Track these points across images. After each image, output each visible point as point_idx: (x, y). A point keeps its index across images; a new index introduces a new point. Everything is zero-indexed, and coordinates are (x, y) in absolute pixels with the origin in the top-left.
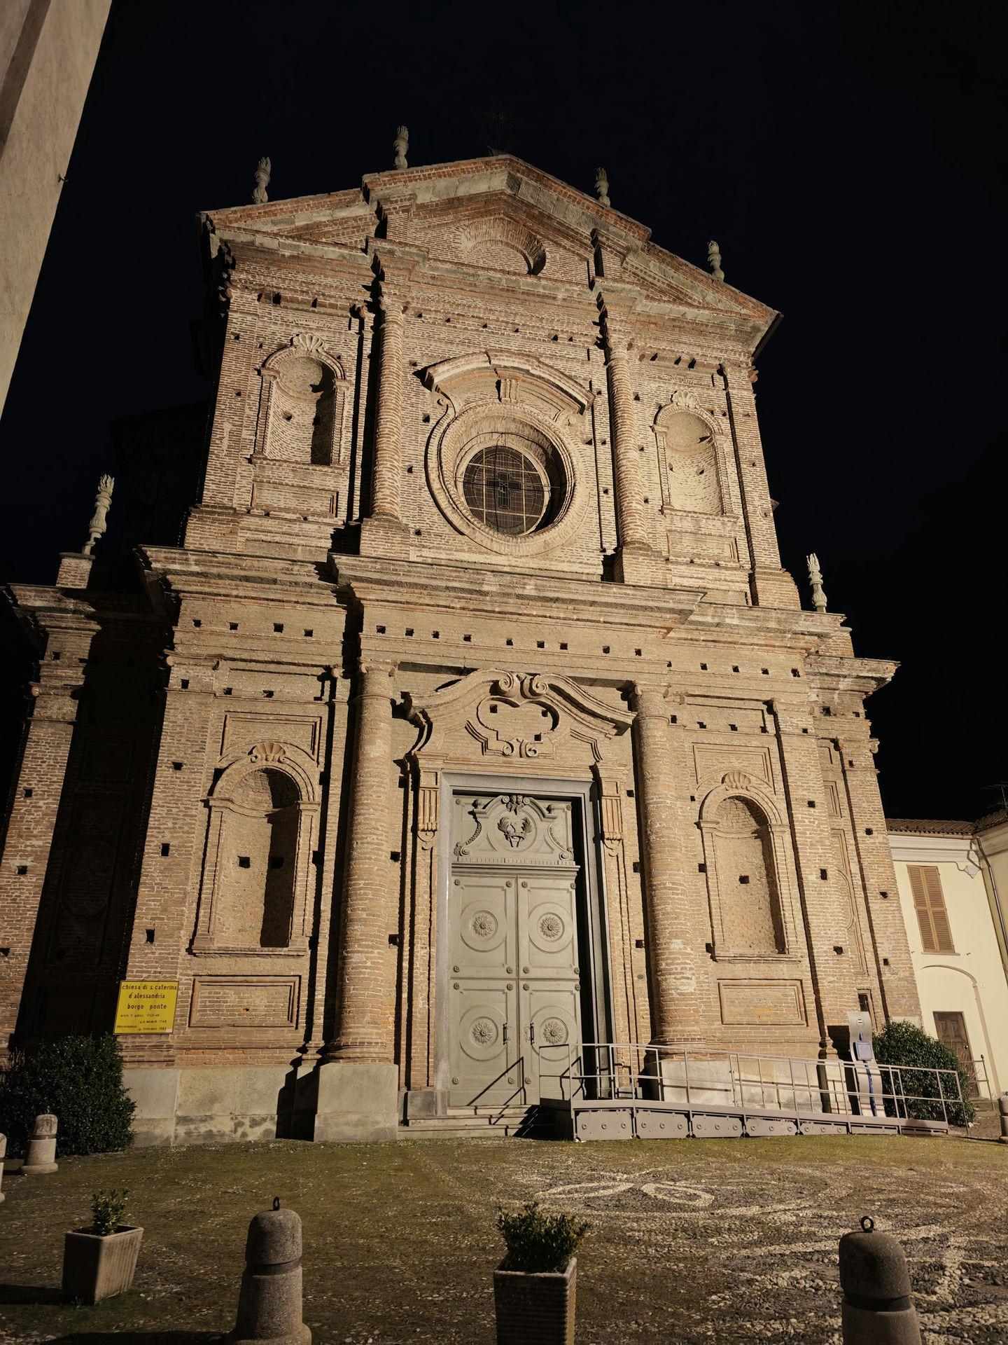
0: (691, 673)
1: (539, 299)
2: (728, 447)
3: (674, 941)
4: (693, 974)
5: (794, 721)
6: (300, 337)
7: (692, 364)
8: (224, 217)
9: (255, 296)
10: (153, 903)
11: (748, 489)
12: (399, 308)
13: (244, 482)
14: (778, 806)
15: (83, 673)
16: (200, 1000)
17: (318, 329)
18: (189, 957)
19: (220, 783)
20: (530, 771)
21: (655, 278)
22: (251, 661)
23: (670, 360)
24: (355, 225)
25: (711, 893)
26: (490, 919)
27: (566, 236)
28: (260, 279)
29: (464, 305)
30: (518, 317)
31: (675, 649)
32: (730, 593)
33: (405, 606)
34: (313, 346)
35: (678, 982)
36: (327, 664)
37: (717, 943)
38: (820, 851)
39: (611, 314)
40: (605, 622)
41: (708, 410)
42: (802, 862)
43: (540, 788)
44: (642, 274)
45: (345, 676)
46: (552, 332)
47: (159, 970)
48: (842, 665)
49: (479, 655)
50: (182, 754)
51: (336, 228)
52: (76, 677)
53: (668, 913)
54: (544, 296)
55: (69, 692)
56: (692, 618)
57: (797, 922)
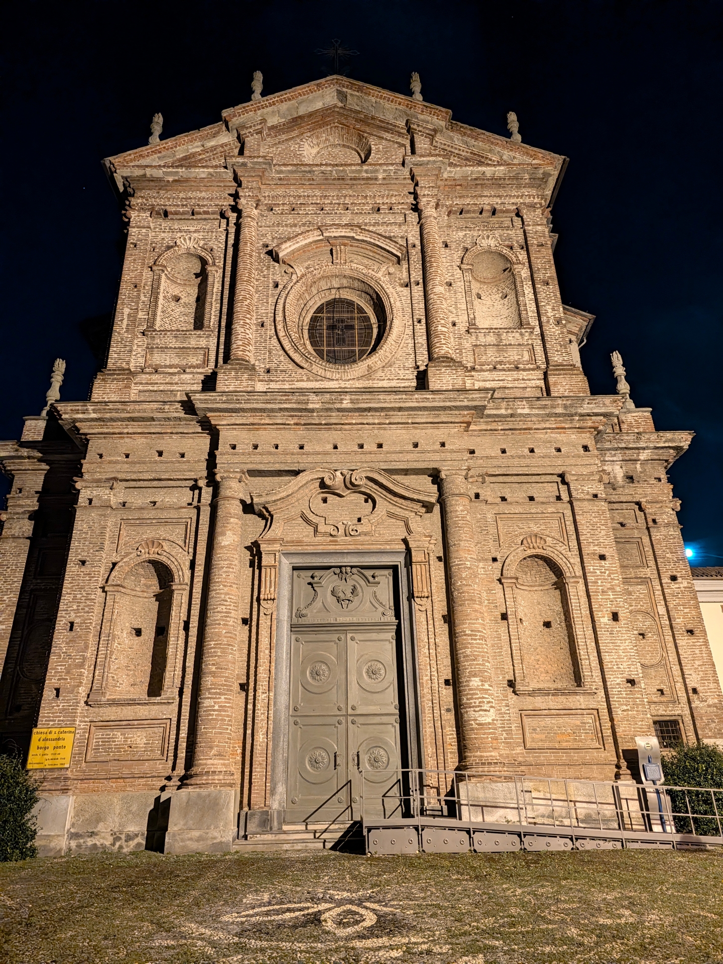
0: (492, 458)
1: (364, 182)
2: (525, 273)
3: (473, 679)
4: (492, 707)
5: (586, 488)
6: (182, 239)
7: (494, 212)
8: (121, 160)
9: (148, 214)
10: (59, 667)
11: (543, 304)
12: (252, 205)
13: (139, 349)
14: (572, 561)
15: (38, 501)
16: (95, 740)
17: (195, 232)
18: (87, 708)
19: (113, 574)
20: (353, 547)
21: (460, 150)
22: (140, 480)
23: (474, 212)
24: (223, 150)
25: (512, 637)
26: (324, 667)
27: (387, 130)
28: (152, 201)
29: (304, 196)
30: (347, 198)
31: (478, 439)
32: (528, 389)
33: (251, 427)
34: (191, 244)
35: (477, 714)
36: (195, 477)
37: (518, 679)
38: (612, 597)
39: (421, 184)
40: (413, 423)
41: (507, 246)
42: (595, 606)
43: (362, 559)
44: (449, 149)
45: (208, 485)
46: (375, 205)
47: (62, 718)
48: (638, 439)
49: (310, 459)
50: (86, 554)
51: (208, 155)
52: (32, 504)
53: (467, 656)
54: (368, 179)
55: (27, 516)
56: (487, 412)
57: (592, 658)
